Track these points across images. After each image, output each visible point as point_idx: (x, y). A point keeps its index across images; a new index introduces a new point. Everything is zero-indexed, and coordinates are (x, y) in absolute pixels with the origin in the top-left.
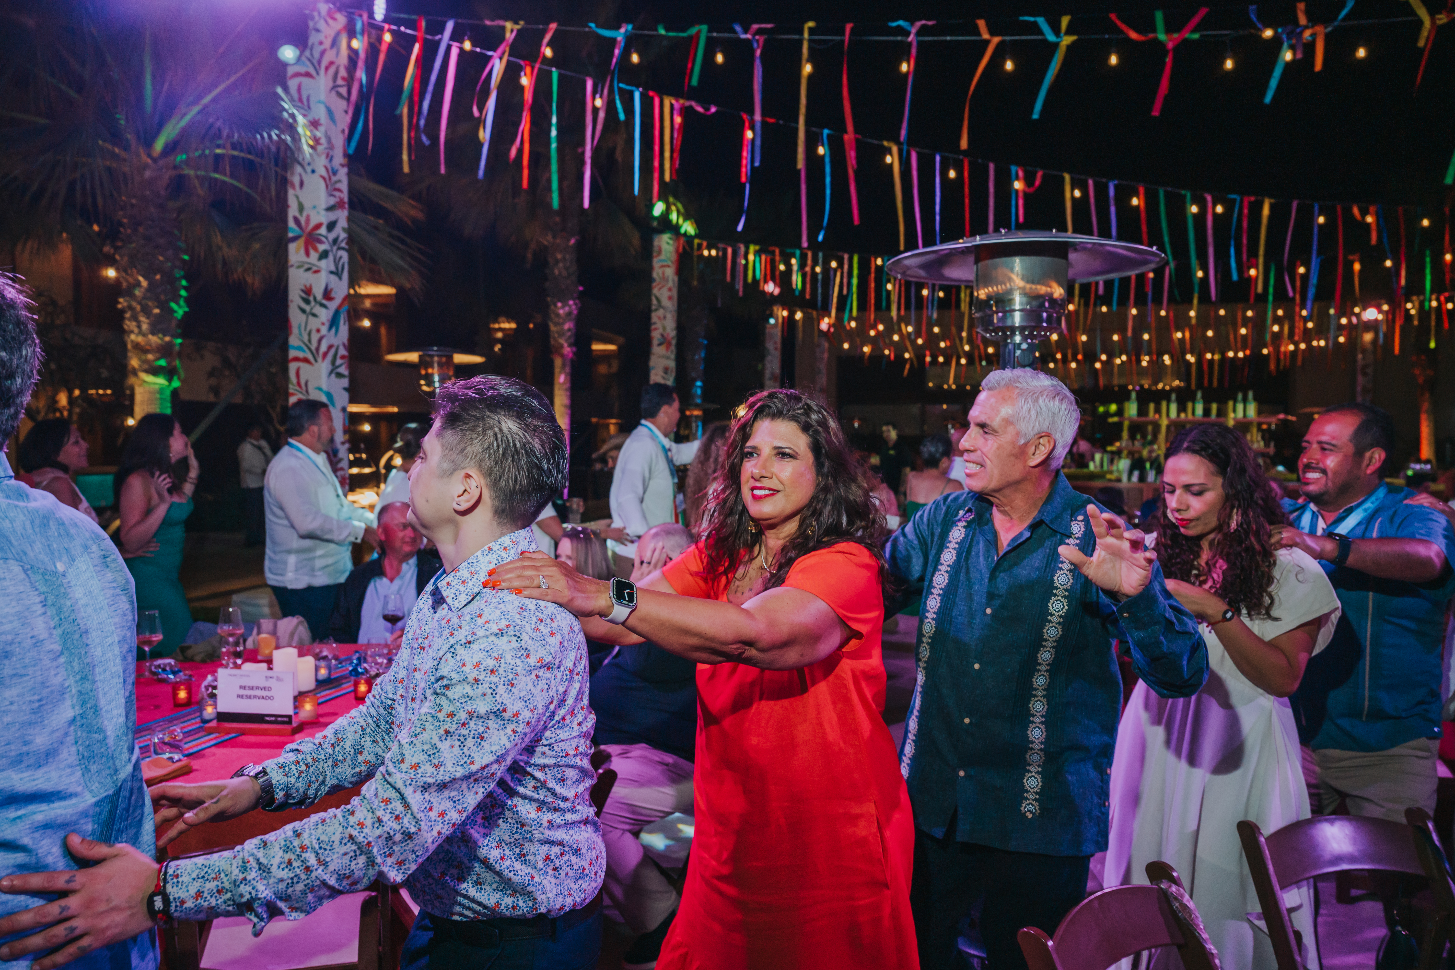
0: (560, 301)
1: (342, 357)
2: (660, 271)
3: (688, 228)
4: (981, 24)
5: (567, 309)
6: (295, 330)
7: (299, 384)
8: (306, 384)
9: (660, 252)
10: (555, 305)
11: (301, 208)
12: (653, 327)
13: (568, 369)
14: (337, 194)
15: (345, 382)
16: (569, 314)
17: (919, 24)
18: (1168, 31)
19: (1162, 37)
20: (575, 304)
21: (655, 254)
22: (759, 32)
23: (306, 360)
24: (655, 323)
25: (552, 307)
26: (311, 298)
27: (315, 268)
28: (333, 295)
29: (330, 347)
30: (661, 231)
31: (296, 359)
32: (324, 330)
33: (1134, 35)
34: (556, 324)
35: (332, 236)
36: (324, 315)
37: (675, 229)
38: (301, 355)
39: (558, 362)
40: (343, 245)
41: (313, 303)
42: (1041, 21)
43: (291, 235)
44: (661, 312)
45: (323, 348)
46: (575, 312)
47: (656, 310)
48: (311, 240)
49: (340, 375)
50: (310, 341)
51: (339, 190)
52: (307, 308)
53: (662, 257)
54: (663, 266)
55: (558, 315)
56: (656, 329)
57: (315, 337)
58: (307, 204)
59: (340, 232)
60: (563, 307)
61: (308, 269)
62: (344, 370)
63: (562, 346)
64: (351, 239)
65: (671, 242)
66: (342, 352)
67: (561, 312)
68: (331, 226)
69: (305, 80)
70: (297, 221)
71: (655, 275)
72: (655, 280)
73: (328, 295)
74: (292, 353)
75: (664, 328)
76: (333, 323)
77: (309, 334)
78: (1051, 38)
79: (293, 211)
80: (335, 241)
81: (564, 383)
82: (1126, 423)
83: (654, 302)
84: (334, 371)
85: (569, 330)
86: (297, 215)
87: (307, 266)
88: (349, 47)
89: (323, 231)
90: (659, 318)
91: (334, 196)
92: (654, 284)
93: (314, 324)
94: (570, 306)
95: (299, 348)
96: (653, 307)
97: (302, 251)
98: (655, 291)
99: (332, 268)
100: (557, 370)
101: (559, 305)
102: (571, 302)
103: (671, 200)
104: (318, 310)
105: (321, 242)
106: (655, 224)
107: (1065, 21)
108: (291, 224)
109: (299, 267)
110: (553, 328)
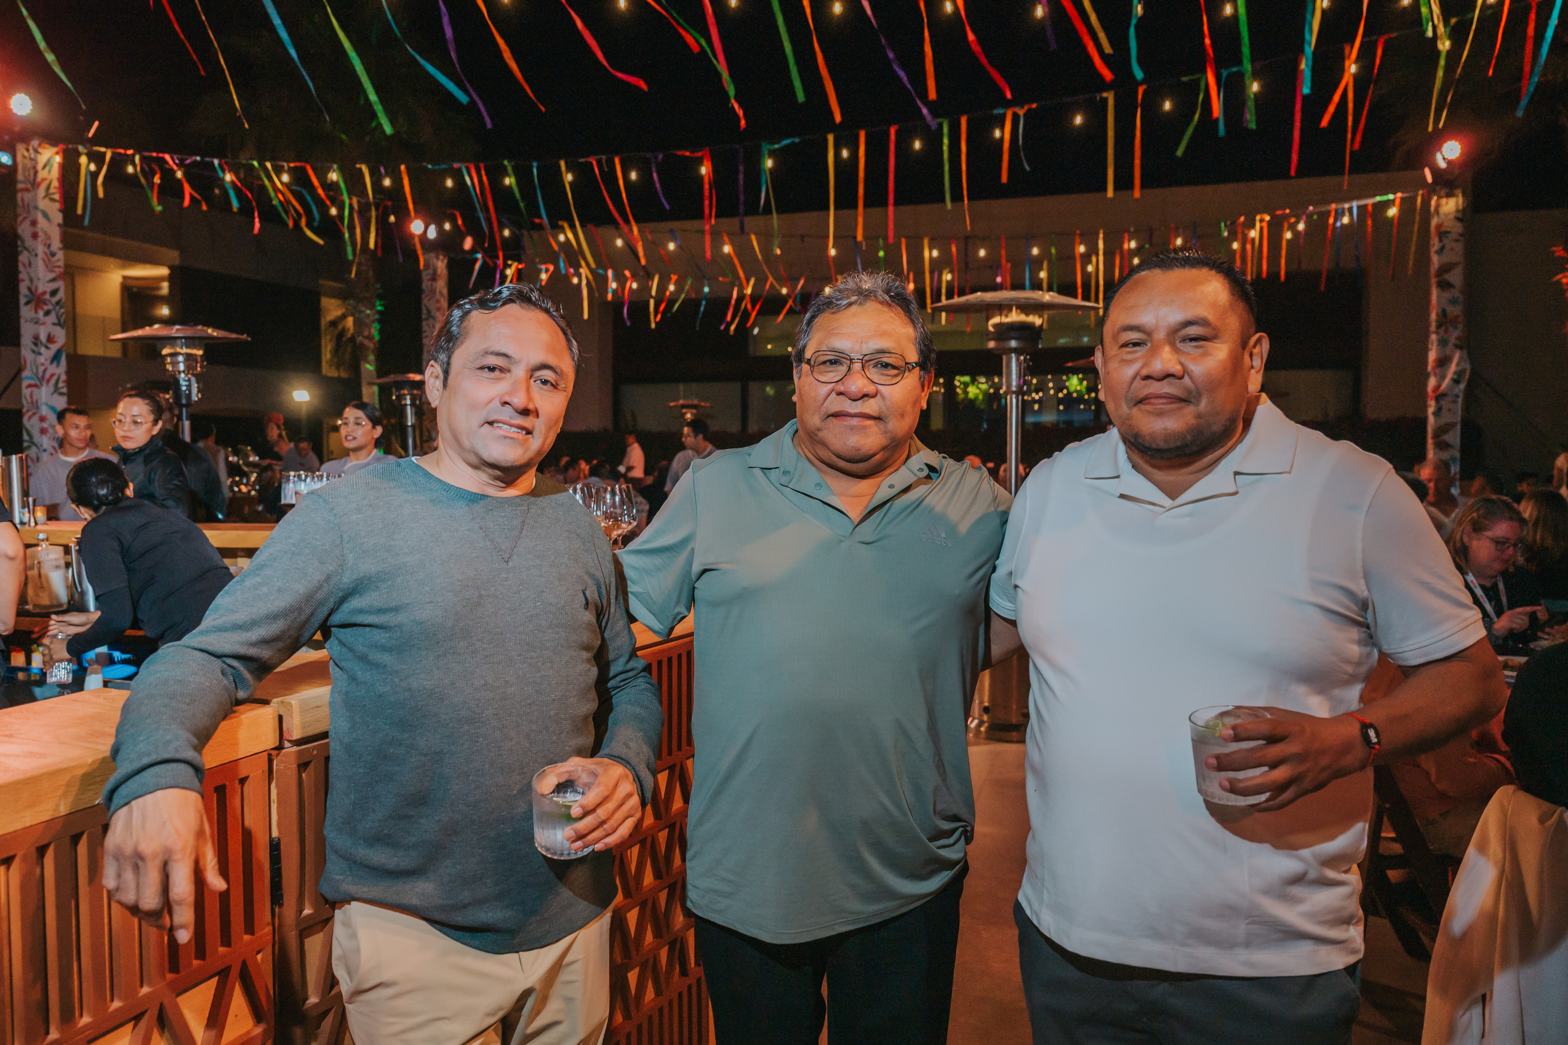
28: (55, 339)
73: (50, 339)
91: (54, 272)
99: (56, 321)
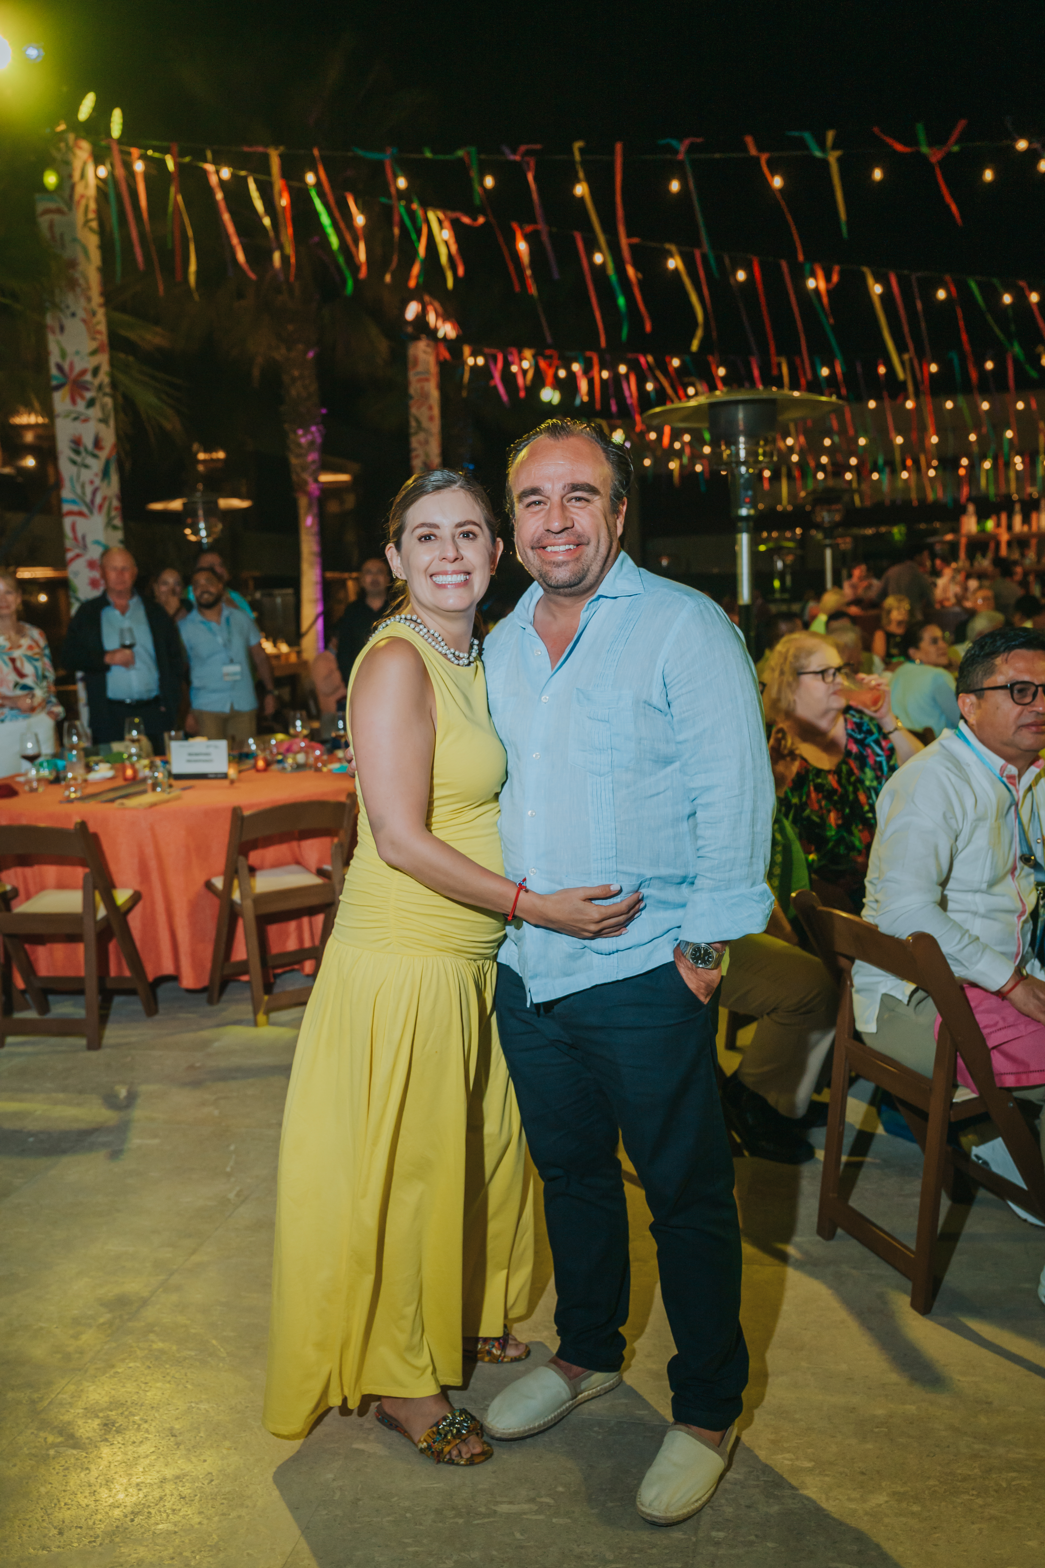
0: (300, 427)
1: (116, 509)
2: (418, 386)
3: (447, 330)
4: (749, 140)
5: (309, 437)
6: (67, 484)
7: (75, 539)
8: (84, 538)
9: (416, 362)
10: (295, 432)
11: (63, 355)
12: (414, 454)
13: (315, 510)
14: (98, 336)
15: (119, 535)
16: (312, 443)
17: (687, 142)
18: (930, 145)
19: (925, 149)
20: (319, 431)
21: (410, 365)
22: (528, 153)
23: (80, 514)
24: (415, 450)
25: (292, 436)
26: (82, 449)
27: (83, 417)
29: (105, 499)
30: (416, 338)
31: (71, 513)
32: (97, 482)
33: (899, 147)
34: (298, 456)
35: (96, 382)
36: (96, 465)
37: (432, 333)
38: (75, 508)
39: (303, 502)
40: (108, 390)
41: (84, 454)
42: (807, 136)
43: (54, 383)
44: (421, 436)
45: (98, 500)
46: (319, 440)
47: (416, 433)
48: (78, 386)
49: (115, 528)
50: (84, 493)
51: (99, 332)
52: (78, 459)
53: (420, 368)
54: (420, 380)
55: (299, 445)
56: (417, 456)
57: (89, 490)
58: (70, 349)
59: (104, 378)
60: (304, 435)
61: (76, 419)
62: (118, 522)
63: (306, 483)
64: (114, 385)
65: (429, 350)
66: (116, 503)
67: (303, 441)
68: (96, 371)
69: (56, 217)
70: (60, 368)
71: (412, 391)
72: (411, 397)
74: (66, 507)
75: (427, 455)
76: (105, 474)
77: (83, 486)
78: (818, 154)
79: (54, 358)
80: (100, 387)
81: (312, 526)
82: (963, 541)
83: (413, 424)
84: (109, 524)
85: (314, 462)
86: (59, 360)
87: (74, 415)
88: (97, 176)
89: (88, 377)
90: (420, 443)
92: (412, 402)
93: (86, 475)
94: (312, 433)
95: (73, 502)
96: (412, 430)
97: (68, 400)
98: (414, 410)
100: (302, 510)
101: (300, 432)
102: (314, 429)
103: (427, 298)
104: (90, 461)
105: (88, 389)
106: (410, 329)
107: (830, 135)
108: (54, 371)
109: (67, 416)
110: (294, 461)
